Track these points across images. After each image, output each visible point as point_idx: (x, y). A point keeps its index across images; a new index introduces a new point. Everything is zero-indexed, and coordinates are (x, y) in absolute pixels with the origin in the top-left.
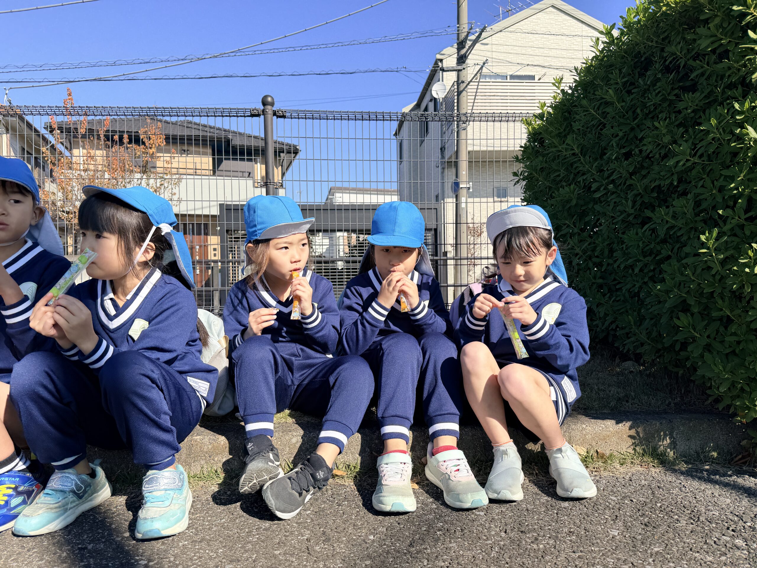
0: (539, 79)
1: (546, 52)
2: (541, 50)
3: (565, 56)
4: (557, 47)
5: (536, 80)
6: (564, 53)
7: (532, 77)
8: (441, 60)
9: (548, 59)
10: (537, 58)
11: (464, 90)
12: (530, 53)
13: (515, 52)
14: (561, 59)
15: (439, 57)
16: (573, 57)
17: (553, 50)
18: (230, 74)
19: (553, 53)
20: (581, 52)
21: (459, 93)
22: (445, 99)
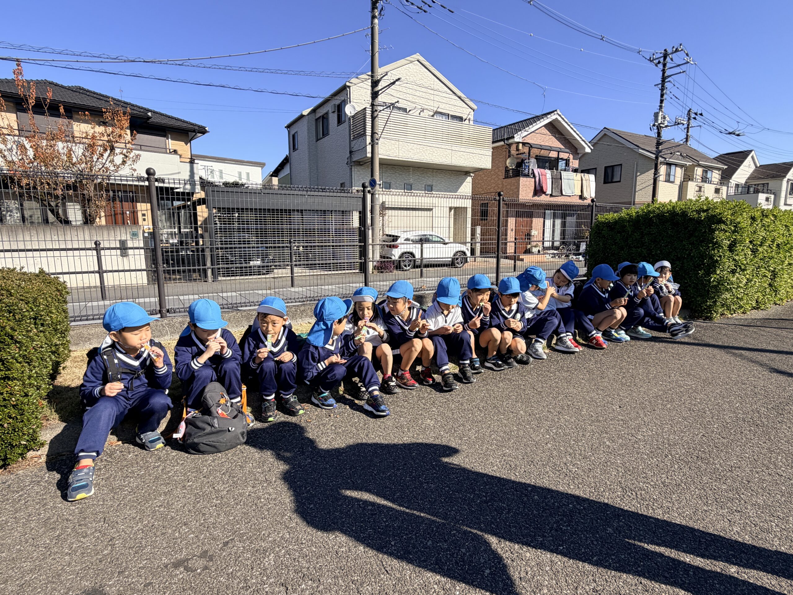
1: (413, 92)
2: (411, 91)
3: (424, 97)
4: (420, 90)
6: (424, 95)
8: (349, 87)
9: (415, 97)
10: (408, 95)
11: (376, 117)
12: (405, 91)
14: (422, 99)
15: (348, 84)
18: (223, 84)
19: (417, 94)
20: (433, 96)
21: (373, 118)
22: (353, 117)
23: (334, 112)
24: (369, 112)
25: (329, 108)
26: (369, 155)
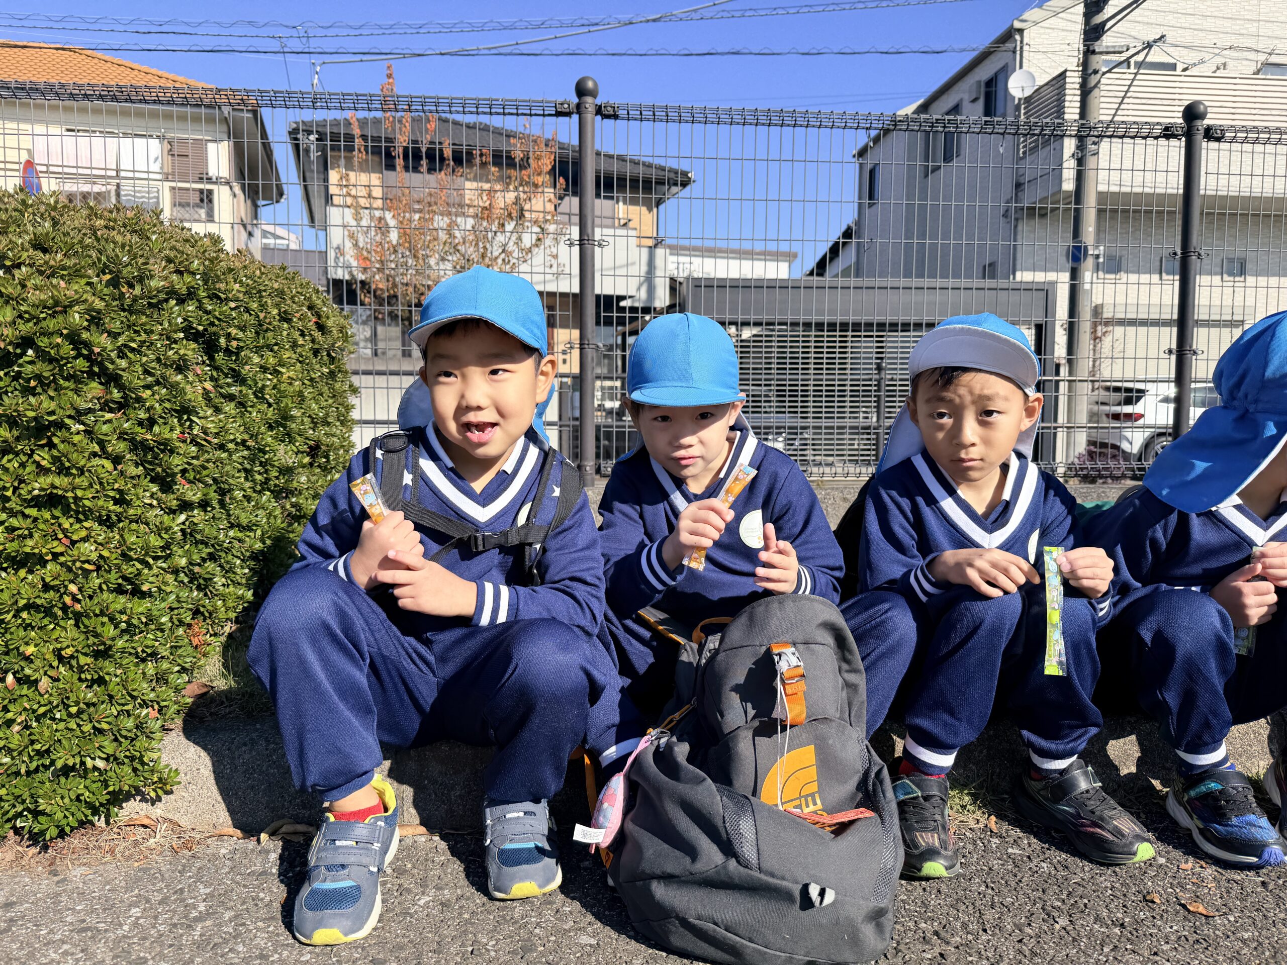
0: (1185, 70)
1: (1197, 21)
2: (1190, 18)
3: (1229, 30)
4: (1216, 14)
5: (1178, 72)
6: (1228, 24)
7: (1173, 67)
8: (1021, 31)
9: (1201, 34)
10: (1180, 31)
11: (1096, 86)
12: (1172, 23)
13: (1146, 20)
14: (1221, 35)
15: (1017, 25)
16: (1243, 31)
17: (1209, 19)
19: (1208, 24)
20: (1256, 24)
21: (1086, 91)
22: (1028, 100)
23: (975, 100)
24: (1073, 81)
25: (963, 92)
26: (1069, 185)
